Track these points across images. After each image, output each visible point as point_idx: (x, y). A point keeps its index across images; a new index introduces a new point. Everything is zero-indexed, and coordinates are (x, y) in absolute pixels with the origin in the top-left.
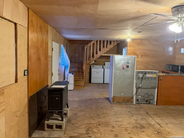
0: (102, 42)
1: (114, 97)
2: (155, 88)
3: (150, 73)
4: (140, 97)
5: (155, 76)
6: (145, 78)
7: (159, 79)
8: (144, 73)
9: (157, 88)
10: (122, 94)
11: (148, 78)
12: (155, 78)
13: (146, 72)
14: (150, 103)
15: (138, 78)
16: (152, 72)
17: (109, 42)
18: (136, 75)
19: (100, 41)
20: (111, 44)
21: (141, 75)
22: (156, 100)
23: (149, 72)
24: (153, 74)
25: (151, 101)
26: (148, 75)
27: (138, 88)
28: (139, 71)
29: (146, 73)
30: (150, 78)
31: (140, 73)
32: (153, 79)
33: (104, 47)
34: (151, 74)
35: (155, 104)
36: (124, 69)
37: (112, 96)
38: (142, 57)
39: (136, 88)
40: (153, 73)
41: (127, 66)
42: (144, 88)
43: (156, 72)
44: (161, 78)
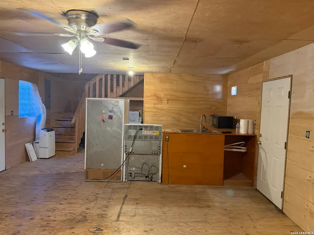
0: (115, 76)
1: (87, 170)
2: (158, 154)
3: (149, 128)
4: (134, 169)
5: (157, 133)
6: (140, 137)
7: (164, 139)
8: (138, 128)
9: (161, 155)
10: (102, 165)
11: (146, 137)
12: (157, 138)
13: (142, 126)
14: (151, 180)
15: (128, 137)
16: (151, 127)
18: (126, 132)
19: (112, 76)
20: (131, 81)
21: (133, 133)
22: (160, 175)
23: (146, 127)
24: (153, 130)
25: (154, 176)
26: (145, 132)
27: (129, 154)
28: (130, 126)
29: (141, 129)
30: (148, 137)
31: (131, 129)
32: (154, 138)
33: (118, 85)
34: (150, 130)
35: (160, 181)
36: (104, 121)
37: (85, 168)
38: (169, 102)
39: (126, 154)
40: (154, 128)
41: (109, 116)
42: (140, 154)
43: (158, 127)
44: (167, 137)
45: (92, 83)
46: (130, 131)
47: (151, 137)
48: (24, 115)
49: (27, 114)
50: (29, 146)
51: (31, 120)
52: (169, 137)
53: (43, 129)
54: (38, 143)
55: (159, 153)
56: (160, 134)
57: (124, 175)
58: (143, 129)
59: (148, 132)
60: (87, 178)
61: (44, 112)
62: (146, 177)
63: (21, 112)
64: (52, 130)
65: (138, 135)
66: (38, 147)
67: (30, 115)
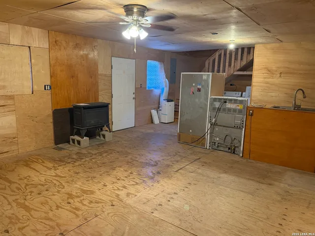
1: (180, 133)
3: (233, 101)
4: (218, 139)
5: (240, 107)
6: (224, 110)
7: (248, 113)
8: (223, 101)
9: (244, 129)
10: (191, 131)
11: (229, 110)
12: (240, 111)
13: (226, 99)
14: (234, 153)
15: (213, 109)
16: (235, 100)
17: (246, 50)
18: (211, 104)
20: (250, 53)
21: (217, 105)
22: (242, 149)
23: (231, 100)
25: (236, 149)
26: (229, 105)
27: (213, 125)
29: (226, 102)
30: (232, 111)
31: (216, 101)
32: (237, 111)
34: (234, 103)
35: (241, 155)
36: (194, 94)
37: (178, 132)
39: (211, 124)
40: (238, 102)
41: (198, 89)
42: (224, 126)
43: (242, 101)
44: (251, 112)
45: (211, 59)
46: (215, 103)
47: (235, 110)
48: (151, 88)
49: (154, 87)
50: (154, 112)
51: (157, 92)
52: (253, 111)
53: (164, 100)
54: (161, 110)
55: (241, 127)
56: (244, 108)
57: (208, 142)
58: (228, 101)
59: (232, 105)
60: (179, 140)
61: (166, 86)
62: (229, 149)
63: (148, 85)
64: (172, 101)
65: (222, 108)
66: (160, 114)
67: (155, 88)
